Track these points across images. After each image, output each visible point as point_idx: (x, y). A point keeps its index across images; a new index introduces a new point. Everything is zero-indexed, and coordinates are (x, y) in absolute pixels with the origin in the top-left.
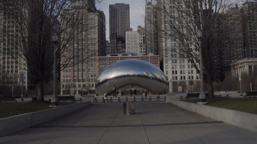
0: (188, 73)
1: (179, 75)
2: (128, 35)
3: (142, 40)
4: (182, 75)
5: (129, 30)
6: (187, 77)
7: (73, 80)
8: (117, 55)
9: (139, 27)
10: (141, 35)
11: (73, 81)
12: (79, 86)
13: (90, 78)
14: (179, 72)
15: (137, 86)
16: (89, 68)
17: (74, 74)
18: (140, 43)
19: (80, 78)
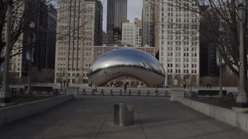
0: (183, 67)
1: (174, 68)
2: (125, 27)
3: (138, 32)
4: (178, 68)
5: (126, 22)
6: (182, 71)
7: (68, 68)
8: (113, 46)
9: (136, 19)
10: (138, 27)
11: (67, 70)
12: (73, 75)
13: (85, 67)
14: (174, 66)
15: (131, 78)
16: (84, 57)
17: (69, 63)
18: (136, 35)
19: (75, 67)
